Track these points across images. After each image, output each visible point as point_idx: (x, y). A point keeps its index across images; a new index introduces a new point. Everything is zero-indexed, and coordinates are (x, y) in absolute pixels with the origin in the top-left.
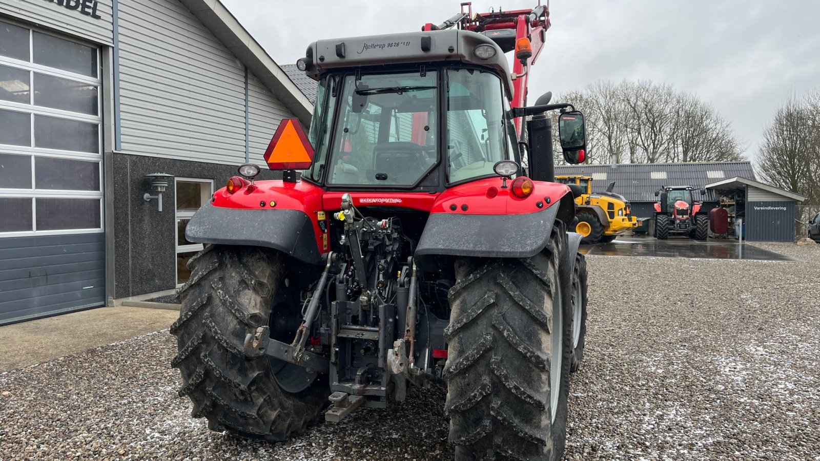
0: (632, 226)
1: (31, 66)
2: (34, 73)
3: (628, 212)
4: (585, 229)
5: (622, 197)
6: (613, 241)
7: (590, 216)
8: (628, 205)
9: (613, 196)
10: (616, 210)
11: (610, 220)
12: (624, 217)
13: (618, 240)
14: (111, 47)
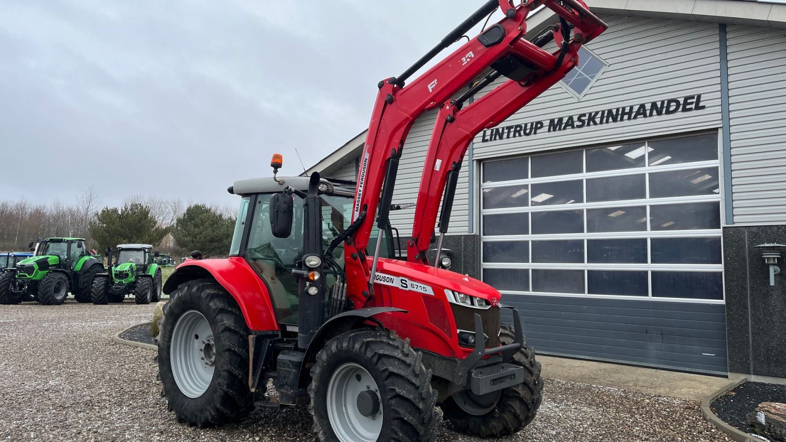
1: (647, 169)
2: (649, 174)
14: (721, 127)
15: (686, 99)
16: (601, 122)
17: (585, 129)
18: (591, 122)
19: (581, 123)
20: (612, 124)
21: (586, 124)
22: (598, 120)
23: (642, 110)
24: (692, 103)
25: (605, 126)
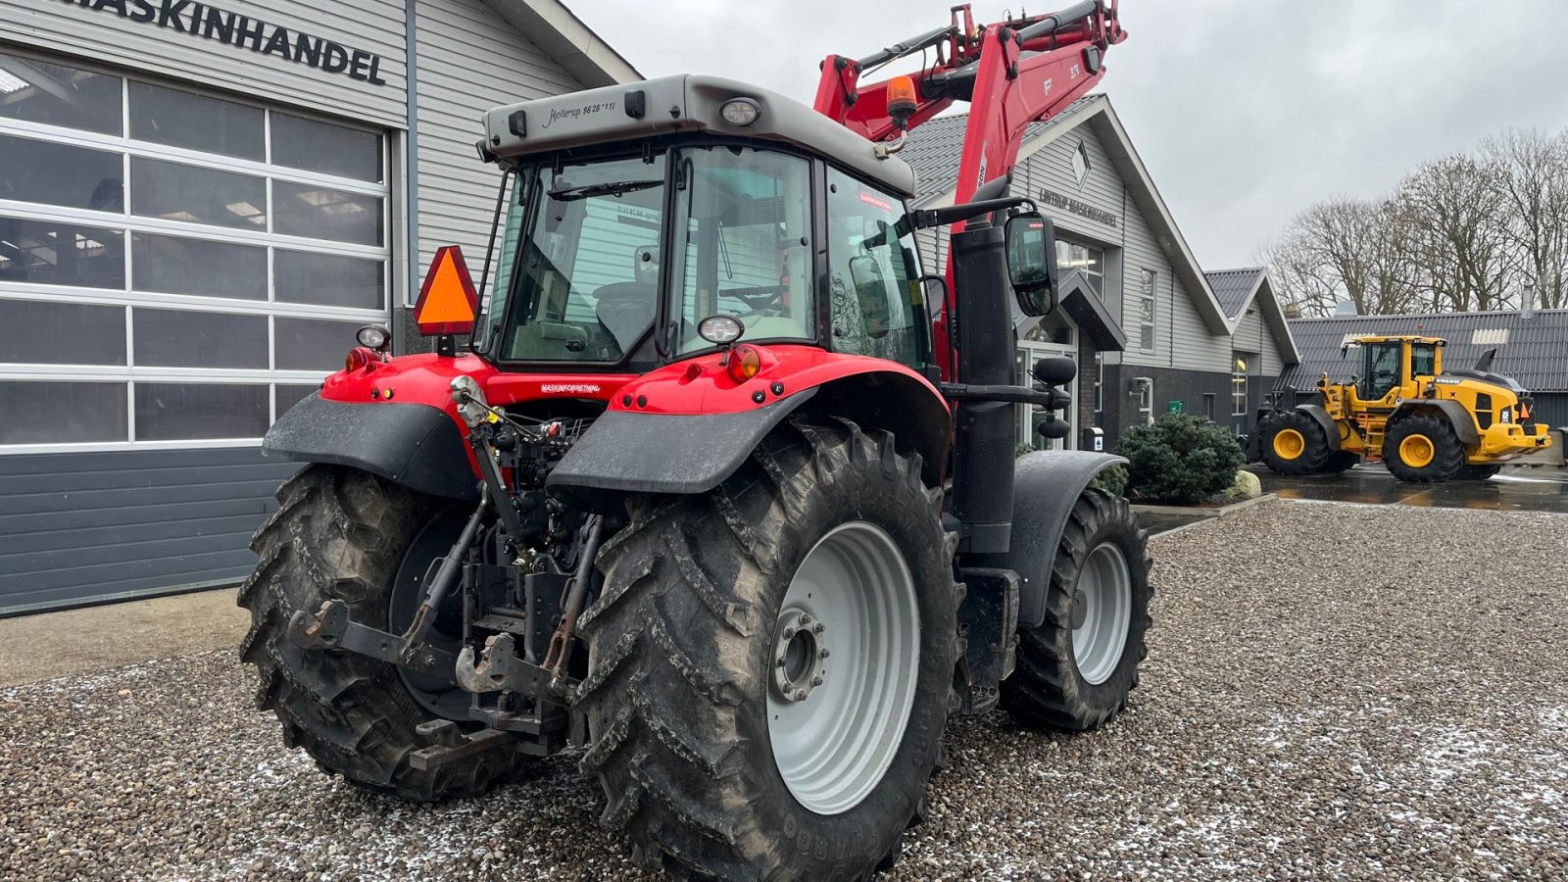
0: (1533, 445)
1: (268, 170)
2: (273, 180)
3: (1525, 414)
4: (1422, 450)
5: (1510, 381)
6: (1494, 477)
7: (1432, 423)
8: (1525, 401)
9: (1489, 379)
10: (1495, 410)
11: (1480, 431)
12: (1514, 425)
13: (1504, 474)
14: (404, 130)
15: (358, 54)
16: (194, 31)
17: (149, 29)
18: (169, 18)
19: (142, 12)
20: (213, 45)
21: (156, 19)
22: (187, 23)
23: (280, 39)
24: (365, 66)
25: (198, 42)
